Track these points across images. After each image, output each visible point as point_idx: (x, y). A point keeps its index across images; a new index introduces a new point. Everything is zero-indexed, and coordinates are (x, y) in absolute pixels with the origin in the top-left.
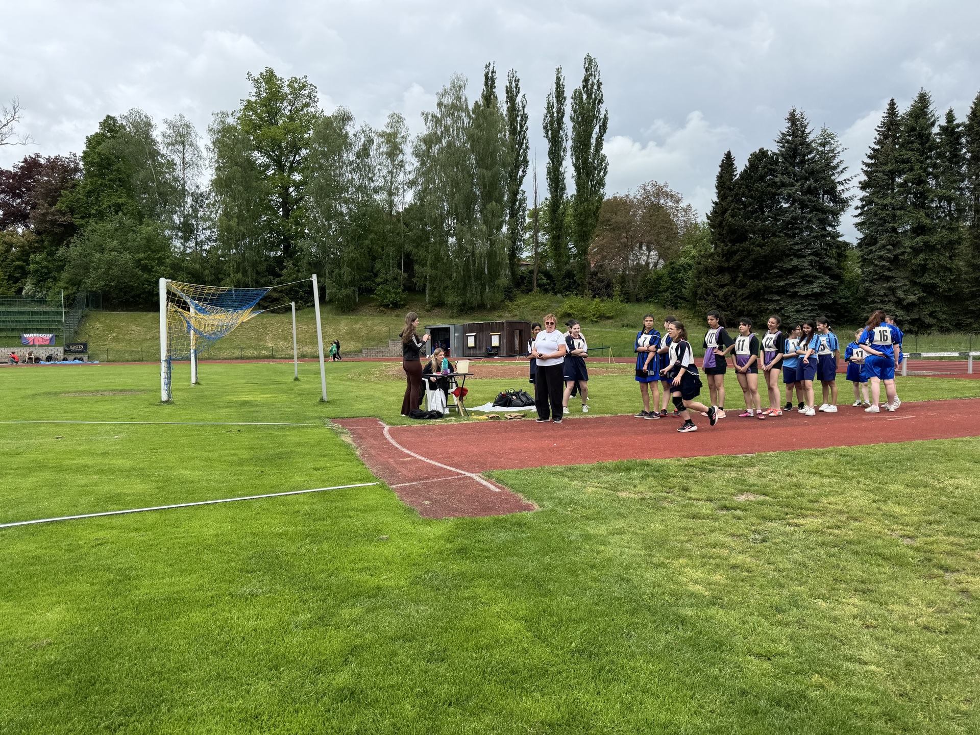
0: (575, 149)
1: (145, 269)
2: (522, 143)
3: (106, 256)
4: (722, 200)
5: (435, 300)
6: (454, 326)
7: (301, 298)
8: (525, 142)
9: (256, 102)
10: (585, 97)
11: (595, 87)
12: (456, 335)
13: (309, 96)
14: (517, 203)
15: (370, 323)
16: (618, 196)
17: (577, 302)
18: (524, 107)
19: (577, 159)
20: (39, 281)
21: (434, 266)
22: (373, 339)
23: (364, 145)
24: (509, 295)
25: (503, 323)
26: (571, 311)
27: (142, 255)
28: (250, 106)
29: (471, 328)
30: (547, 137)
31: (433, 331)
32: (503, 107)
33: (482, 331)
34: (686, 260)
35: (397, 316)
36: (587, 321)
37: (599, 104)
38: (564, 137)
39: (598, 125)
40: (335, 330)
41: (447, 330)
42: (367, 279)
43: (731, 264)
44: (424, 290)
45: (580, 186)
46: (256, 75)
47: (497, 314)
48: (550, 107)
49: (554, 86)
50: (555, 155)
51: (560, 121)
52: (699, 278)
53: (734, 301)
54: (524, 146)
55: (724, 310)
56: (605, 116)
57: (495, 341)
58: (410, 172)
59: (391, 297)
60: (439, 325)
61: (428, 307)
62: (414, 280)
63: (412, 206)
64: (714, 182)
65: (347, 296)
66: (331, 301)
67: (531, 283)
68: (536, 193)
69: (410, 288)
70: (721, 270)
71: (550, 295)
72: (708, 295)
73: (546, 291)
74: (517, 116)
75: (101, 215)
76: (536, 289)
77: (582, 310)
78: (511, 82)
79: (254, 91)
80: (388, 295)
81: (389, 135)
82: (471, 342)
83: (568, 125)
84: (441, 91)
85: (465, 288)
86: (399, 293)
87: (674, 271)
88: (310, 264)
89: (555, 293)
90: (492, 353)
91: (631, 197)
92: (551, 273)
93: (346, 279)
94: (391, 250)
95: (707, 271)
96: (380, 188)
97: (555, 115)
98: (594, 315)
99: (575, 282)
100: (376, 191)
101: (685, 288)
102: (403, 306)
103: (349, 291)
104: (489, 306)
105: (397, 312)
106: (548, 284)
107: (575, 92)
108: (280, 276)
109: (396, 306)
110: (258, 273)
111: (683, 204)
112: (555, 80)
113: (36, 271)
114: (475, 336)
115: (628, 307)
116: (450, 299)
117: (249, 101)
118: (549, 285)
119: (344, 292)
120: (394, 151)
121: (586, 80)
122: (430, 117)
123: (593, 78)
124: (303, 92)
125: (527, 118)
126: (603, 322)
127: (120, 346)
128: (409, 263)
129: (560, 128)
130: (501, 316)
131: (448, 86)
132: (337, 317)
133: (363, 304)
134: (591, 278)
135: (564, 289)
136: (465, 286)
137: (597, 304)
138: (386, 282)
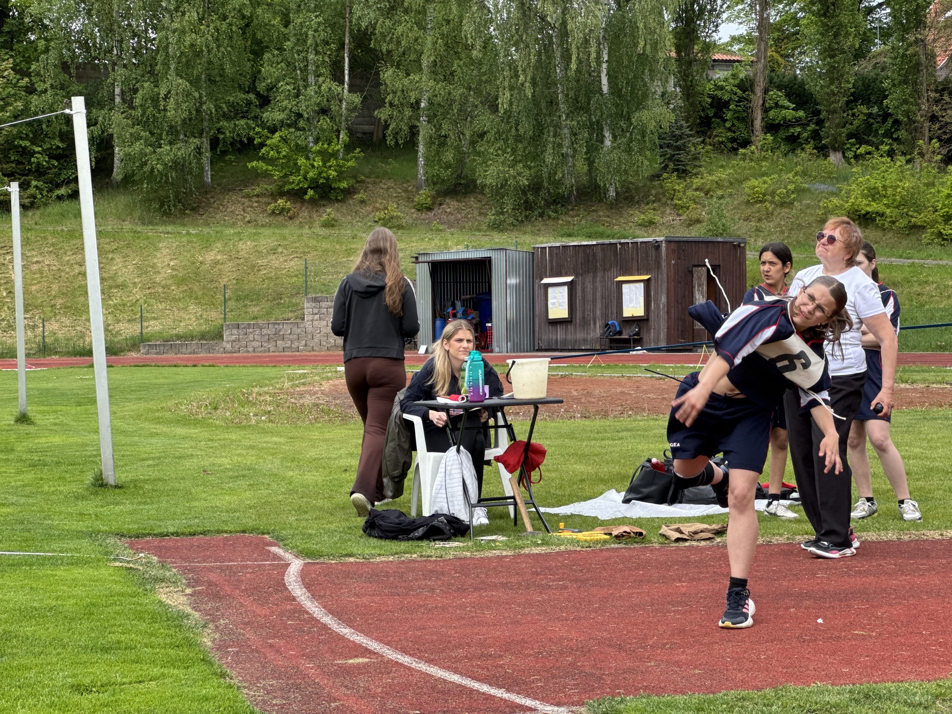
5: (446, 174)
6: (506, 253)
7: (40, 172)
12: (512, 281)
15: (245, 246)
17: (892, 177)
21: (442, 71)
22: (254, 296)
24: (676, 158)
25: (657, 246)
26: (874, 207)
29: (558, 262)
31: (438, 269)
33: (593, 271)
35: (328, 224)
36: (926, 236)
40: (141, 270)
41: (482, 267)
42: (237, 112)
44: (411, 144)
47: (639, 216)
57: (633, 302)
59: (312, 167)
60: (459, 250)
61: (424, 195)
62: (382, 114)
65: (178, 166)
66: (128, 180)
67: (746, 119)
69: (369, 140)
71: (805, 156)
73: (794, 142)
76: (760, 138)
77: (909, 203)
80: (301, 161)
82: (558, 304)
85: (537, 137)
86: (335, 155)
88: (65, 67)
89: (823, 151)
90: (622, 338)
92: (810, 86)
94: (312, 21)
98: (947, 218)
99: (886, 116)
102: (349, 192)
103: (183, 150)
104: (612, 193)
105: (329, 212)
106: (798, 121)
109: (325, 193)
114: (571, 285)
116: (491, 172)
118: (804, 126)
119: (168, 152)
128: (365, 62)
130: (650, 224)
132: (147, 230)
133: (227, 190)
134: (937, 101)
135: (850, 136)
136: (539, 129)
138: (295, 120)
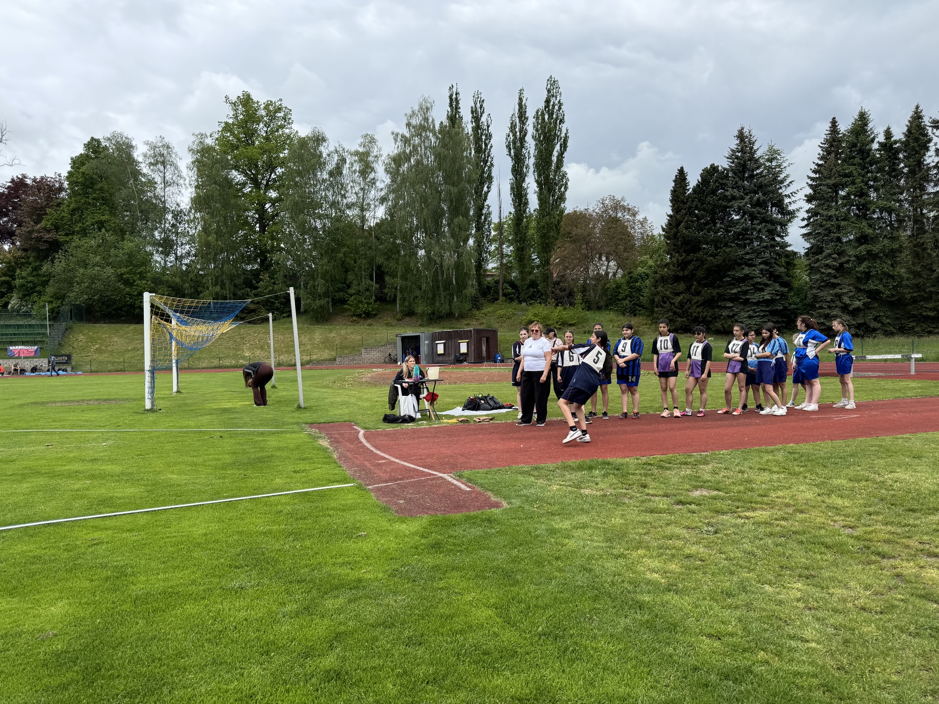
0: (537, 166)
1: (127, 283)
2: (487, 161)
3: (89, 271)
4: (677, 213)
5: (405, 309)
6: (424, 333)
7: (277, 309)
8: (490, 159)
9: (233, 124)
10: (546, 117)
11: (557, 107)
12: (426, 342)
13: (284, 118)
14: (483, 217)
15: (343, 332)
16: (578, 210)
17: (541, 310)
18: (488, 126)
19: (539, 176)
20: (24, 296)
21: (404, 278)
22: (346, 347)
23: (337, 164)
24: (476, 305)
25: (471, 331)
27: (124, 270)
28: (227, 127)
29: (440, 336)
30: (510, 155)
31: (404, 339)
32: (468, 126)
33: (451, 339)
34: (643, 270)
35: (370, 325)
37: (560, 124)
38: (527, 155)
39: (559, 143)
40: (310, 340)
41: (417, 339)
42: (340, 290)
43: (686, 273)
44: (395, 300)
45: (542, 200)
46: (234, 99)
47: (465, 322)
48: (513, 127)
49: (517, 107)
50: (518, 173)
51: (522, 140)
52: (656, 287)
53: (689, 308)
54: (489, 164)
55: (680, 317)
56: (566, 134)
57: (463, 348)
58: (382, 189)
59: (364, 307)
60: (410, 333)
61: (399, 316)
62: (386, 291)
63: (383, 221)
64: (668, 196)
65: (321, 307)
66: (305, 312)
67: (497, 292)
68: (500, 207)
69: (381, 299)
70: (677, 279)
71: (515, 303)
72: (665, 303)
73: (512, 300)
74: (482, 134)
75: (84, 232)
76: (502, 298)
77: (546, 318)
78: (475, 103)
79: (231, 113)
80: (360, 305)
81: (362, 154)
82: (440, 349)
83: (531, 144)
84: (409, 112)
85: (434, 298)
86: (371, 303)
87: (631, 280)
88: (285, 276)
89: (520, 302)
90: (460, 359)
91: (591, 210)
92: (516, 282)
93: (320, 290)
94: (363, 262)
95: (663, 280)
96: (353, 204)
97: (518, 134)
98: (557, 322)
99: (539, 292)
100: (349, 207)
101: (643, 296)
102: (375, 315)
103: (323, 302)
104: (457, 315)
105: (369, 321)
106: (512, 293)
107: (537, 112)
108: (257, 288)
109: (368, 315)
110: (236, 286)
111: (639, 217)
112: (517, 101)
113: (22, 286)
114: (444, 343)
115: (589, 314)
116: (420, 309)
117: (226, 123)
118: (514, 295)
119: (318, 303)
120: (366, 169)
121: (548, 101)
122: (399, 137)
123: (554, 98)
124: (279, 115)
125: (491, 136)
127: (102, 357)
128: (380, 275)
129: (522, 146)
130: (468, 325)
131: (416, 108)
132: (312, 327)
133: (337, 314)
134: (554, 287)
135: (528, 298)
136: (434, 296)
137: (560, 311)
138: (358, 293)
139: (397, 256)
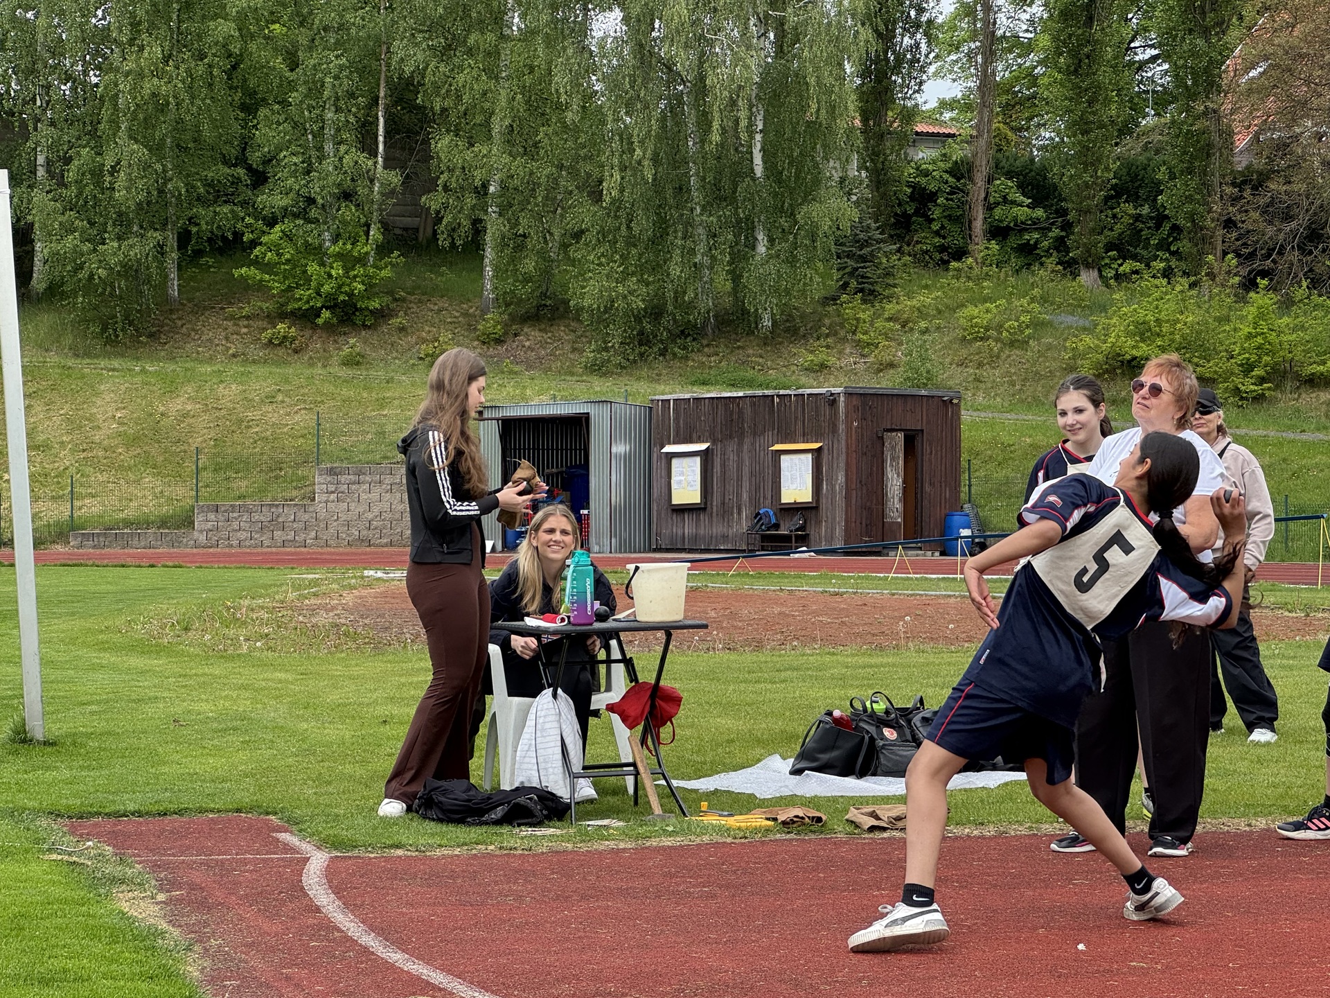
5: (524, 291)
6: (611, 407)
12: (619, 449)
15: (229, 392)
17: (1169, 307)
21: (522, 141)
22: (240, 465)
24: (861, 274)
25: (832, 400)
26: (1144, 350)
29: (687, 422)
31: (512, 430)
33: (738, 434)
35: (352, 362)
40: (73, 424)
41: (577, 426)
42: (218, 194)
44: (474, 246)
47: (804, 356)
57: (796, 482)
59: (328, 277)
60: (542, 402)
61: (492, 321)
62: (432, 201)
65: (130, 271)
66: (54, 292)
67: (960, 219)
69: (413, 239)
71: (1045, 274)
73: (1029, 254)
76: (983, 248)
77: (1193, 345)
80: (313, 268)
82: (686, 483)
85: (660, 239)
86: (362, 260)
89: (1070, 267)
90: (779, 534)
92: (1053, 174)
94: (331, 64)
98: (1248, 368)
99: (1160, 219)
102: (382, 315)
103: (138, 248)
104: (767, 322)
105: (353, 343)
106: (1035, 224)
109: (347, 316)
114: (705, 456)
116: (591, 289)
118: (1044, 231)
126: (1287, 401)
128: (409, 125)
130: (823, 366)
132: (84, 366)
133: (200, 309)
134: (1235, 200)
135: (1109, 247)
136: (662, 228)
137: (1261, 316)
138: (305, 207)
139: (491, 37)
